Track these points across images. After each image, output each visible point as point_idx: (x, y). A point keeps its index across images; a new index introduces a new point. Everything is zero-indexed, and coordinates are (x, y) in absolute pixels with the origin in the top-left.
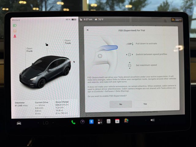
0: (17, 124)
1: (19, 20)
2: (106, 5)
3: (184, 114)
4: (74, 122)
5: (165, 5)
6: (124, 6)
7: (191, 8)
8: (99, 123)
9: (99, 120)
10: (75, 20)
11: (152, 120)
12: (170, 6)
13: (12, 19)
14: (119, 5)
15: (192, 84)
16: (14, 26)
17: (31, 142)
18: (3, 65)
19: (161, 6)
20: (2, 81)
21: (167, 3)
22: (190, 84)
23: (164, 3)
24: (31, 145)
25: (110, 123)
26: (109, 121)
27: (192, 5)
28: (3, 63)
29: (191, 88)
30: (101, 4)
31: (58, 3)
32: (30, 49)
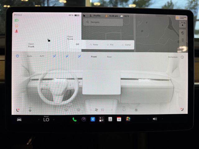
0: (18, 120)
1: (21, 15)
2: (110, 4)
3: (187, 113)
4: (75, 119)
5: (170, 5)
6: (128, 5)
7: (195, 9)
8: (100, 121)
9: (100, 118)
10: (78, 15)
11: (154, 119)
12: (175, 5)
13: (14, 13)
14: (123, 4)
15: (195, 84)
16: (16, 20)
17: (30, 140)
18: (4, 61)
19: (165, 6)
20: (3, 77)
21: (171, 3)
22: (193, 84)
23: (168, 3)
24: (31, 144)
25: (111, 121)
26: (110, 119)
27: (197, 6)
28: (4, 59)
29: (195, 88)
30: (104, 2)
31: (61, 1)
32: (32, 44)
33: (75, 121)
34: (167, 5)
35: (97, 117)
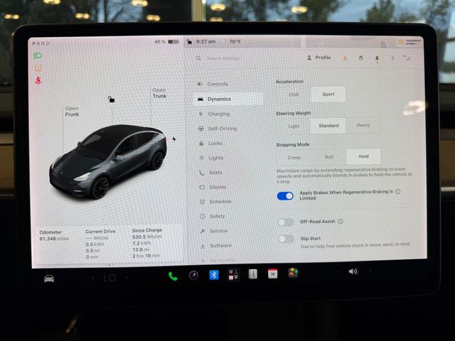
0: (45, 281)
1: (48, 43)
2: (247, 7)
3: (426, 258)
4: (173, 276)
5: (385, 5)
6: (289, 8)
7: (444, 14)
8: (231, 278)
9: (231, 272)
11: (351, 271)
12: (396, 7)
13: (31, 40)
14: (277, 6)
15: (443, 189)
16: (35, 56)
17: (74, 323)
18: (12, 147)
19: (375, 8)
20: (10, 183)
21: (388, 2)
22: (439, 189)
24: (75, 330)
25: (256, 277)
26: (253, 274)
27: (447, 7)
28: (12, 142)
29: (442, 199)
30: (234, 4)
31: (135, 3)
32: (74, 109)
33: (175, 279)
34: (378, 6)
35: (223, 269)
